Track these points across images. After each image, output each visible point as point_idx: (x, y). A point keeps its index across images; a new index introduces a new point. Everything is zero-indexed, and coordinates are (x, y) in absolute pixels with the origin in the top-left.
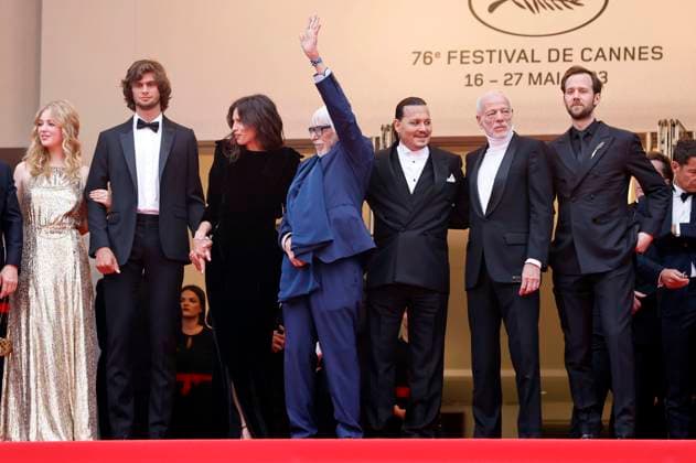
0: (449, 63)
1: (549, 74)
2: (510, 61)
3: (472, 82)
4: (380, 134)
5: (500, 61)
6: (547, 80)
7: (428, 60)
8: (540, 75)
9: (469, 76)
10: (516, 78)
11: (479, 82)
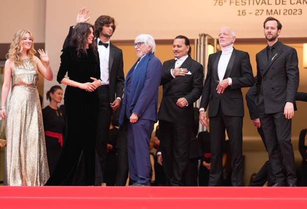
0: (230, 5)
1: (276, 10)
2: (258, 4)
3: (241, 13)
4: (198, 38)
5: (253, 4)
6: (275, 13)
7: (221, 4)
8: (272, 10)
9: (239, 11)
10: (261, 12)
11: (244, 14)
